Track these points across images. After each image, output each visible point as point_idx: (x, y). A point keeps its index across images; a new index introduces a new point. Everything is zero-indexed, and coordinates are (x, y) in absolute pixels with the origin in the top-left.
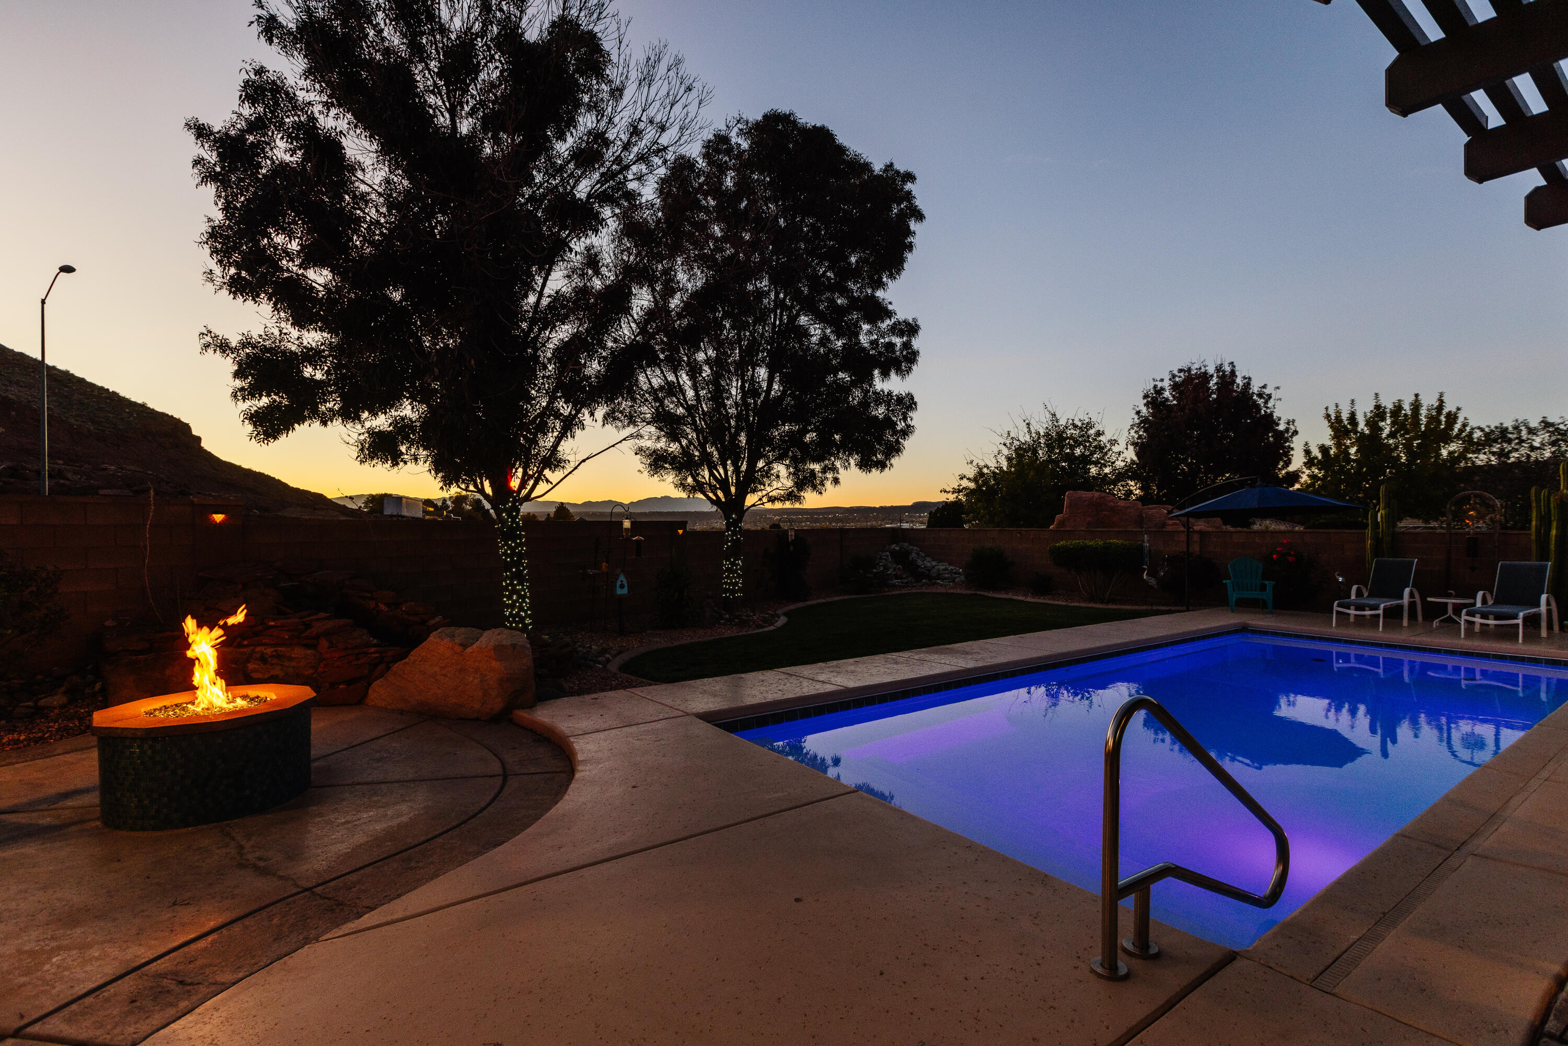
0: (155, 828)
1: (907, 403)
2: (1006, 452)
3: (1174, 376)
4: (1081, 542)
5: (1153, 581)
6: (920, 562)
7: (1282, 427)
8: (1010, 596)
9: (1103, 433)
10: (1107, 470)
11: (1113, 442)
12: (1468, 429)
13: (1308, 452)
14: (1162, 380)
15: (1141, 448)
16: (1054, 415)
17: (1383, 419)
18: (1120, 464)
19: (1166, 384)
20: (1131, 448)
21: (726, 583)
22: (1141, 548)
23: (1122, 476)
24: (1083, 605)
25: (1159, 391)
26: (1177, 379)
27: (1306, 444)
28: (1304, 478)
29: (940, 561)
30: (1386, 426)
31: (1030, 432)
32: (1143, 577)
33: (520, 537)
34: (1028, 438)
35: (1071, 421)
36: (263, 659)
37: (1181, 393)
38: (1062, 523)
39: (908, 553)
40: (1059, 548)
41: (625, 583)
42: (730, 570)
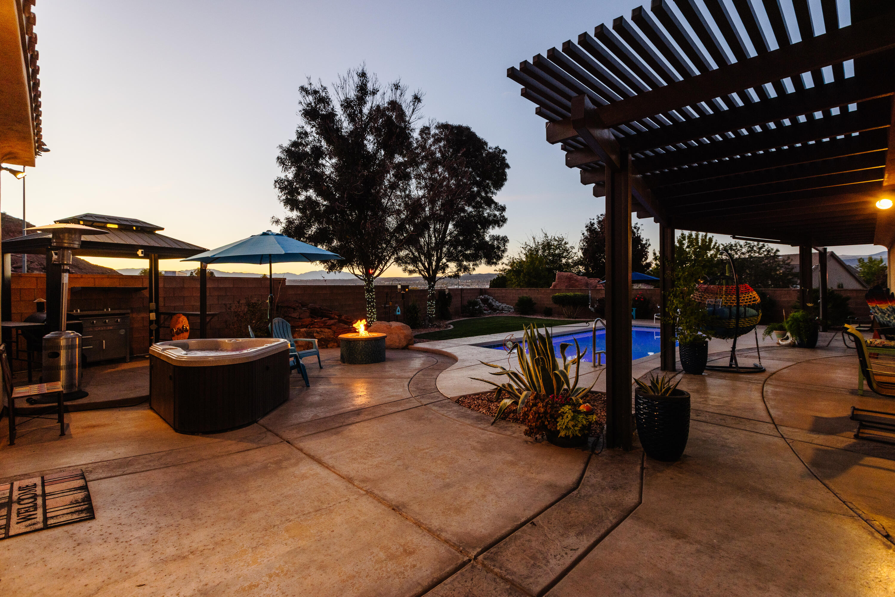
0: (365, 364)
1: (505, 240)
2: (524, 252)
3: (599, 217)
4: (564, 294)
5: (593, 309)
6: (493, 303)
7: (644, 242)
8: (535, 317)
9: (568, 243)
10: (570, 261)
11: (573, 248)
12: (717, 245)
13: (655, 254)
14: (594, 219)
15: (585, 251)
16: (546, 234)
17: (685, 240)
18: (576, 258)
19: (595, 221)
20: (580, 251)
21: (429, 311)
22: (588, 296)
23: (577, 263)
24: (566, 319)
25: (592, 224)
26: (600, 219)
27: (654, 250)
28: (653, 265)
29: (502, 303)
30: (686, 243)
31: (535, 242)
32: (589, 308)
33: (373, 292)
34: (534, 246)
35: (553, 237)
36: (317, 332)
37: (602, 225)
38: (555, 286)
39: (488, 300)
40: (556, 296)
41: (399, 310)
42: (431, 306)
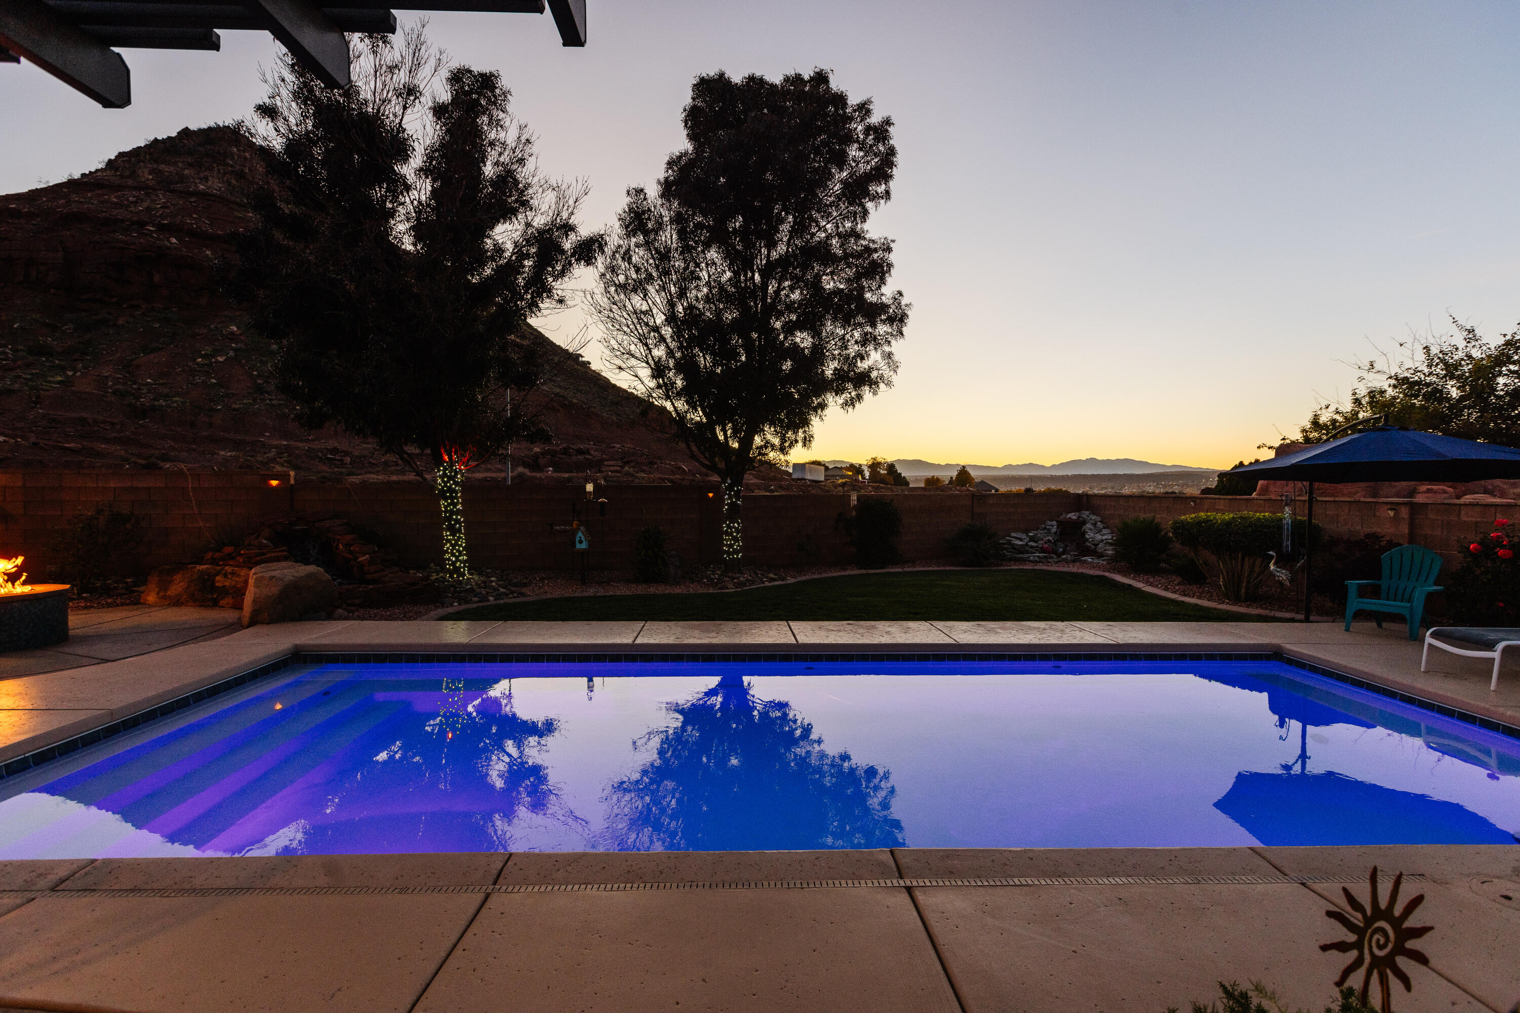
21: (725, 545)
32: (1269, 567)
41: (583, 539)
42: (727, 533)
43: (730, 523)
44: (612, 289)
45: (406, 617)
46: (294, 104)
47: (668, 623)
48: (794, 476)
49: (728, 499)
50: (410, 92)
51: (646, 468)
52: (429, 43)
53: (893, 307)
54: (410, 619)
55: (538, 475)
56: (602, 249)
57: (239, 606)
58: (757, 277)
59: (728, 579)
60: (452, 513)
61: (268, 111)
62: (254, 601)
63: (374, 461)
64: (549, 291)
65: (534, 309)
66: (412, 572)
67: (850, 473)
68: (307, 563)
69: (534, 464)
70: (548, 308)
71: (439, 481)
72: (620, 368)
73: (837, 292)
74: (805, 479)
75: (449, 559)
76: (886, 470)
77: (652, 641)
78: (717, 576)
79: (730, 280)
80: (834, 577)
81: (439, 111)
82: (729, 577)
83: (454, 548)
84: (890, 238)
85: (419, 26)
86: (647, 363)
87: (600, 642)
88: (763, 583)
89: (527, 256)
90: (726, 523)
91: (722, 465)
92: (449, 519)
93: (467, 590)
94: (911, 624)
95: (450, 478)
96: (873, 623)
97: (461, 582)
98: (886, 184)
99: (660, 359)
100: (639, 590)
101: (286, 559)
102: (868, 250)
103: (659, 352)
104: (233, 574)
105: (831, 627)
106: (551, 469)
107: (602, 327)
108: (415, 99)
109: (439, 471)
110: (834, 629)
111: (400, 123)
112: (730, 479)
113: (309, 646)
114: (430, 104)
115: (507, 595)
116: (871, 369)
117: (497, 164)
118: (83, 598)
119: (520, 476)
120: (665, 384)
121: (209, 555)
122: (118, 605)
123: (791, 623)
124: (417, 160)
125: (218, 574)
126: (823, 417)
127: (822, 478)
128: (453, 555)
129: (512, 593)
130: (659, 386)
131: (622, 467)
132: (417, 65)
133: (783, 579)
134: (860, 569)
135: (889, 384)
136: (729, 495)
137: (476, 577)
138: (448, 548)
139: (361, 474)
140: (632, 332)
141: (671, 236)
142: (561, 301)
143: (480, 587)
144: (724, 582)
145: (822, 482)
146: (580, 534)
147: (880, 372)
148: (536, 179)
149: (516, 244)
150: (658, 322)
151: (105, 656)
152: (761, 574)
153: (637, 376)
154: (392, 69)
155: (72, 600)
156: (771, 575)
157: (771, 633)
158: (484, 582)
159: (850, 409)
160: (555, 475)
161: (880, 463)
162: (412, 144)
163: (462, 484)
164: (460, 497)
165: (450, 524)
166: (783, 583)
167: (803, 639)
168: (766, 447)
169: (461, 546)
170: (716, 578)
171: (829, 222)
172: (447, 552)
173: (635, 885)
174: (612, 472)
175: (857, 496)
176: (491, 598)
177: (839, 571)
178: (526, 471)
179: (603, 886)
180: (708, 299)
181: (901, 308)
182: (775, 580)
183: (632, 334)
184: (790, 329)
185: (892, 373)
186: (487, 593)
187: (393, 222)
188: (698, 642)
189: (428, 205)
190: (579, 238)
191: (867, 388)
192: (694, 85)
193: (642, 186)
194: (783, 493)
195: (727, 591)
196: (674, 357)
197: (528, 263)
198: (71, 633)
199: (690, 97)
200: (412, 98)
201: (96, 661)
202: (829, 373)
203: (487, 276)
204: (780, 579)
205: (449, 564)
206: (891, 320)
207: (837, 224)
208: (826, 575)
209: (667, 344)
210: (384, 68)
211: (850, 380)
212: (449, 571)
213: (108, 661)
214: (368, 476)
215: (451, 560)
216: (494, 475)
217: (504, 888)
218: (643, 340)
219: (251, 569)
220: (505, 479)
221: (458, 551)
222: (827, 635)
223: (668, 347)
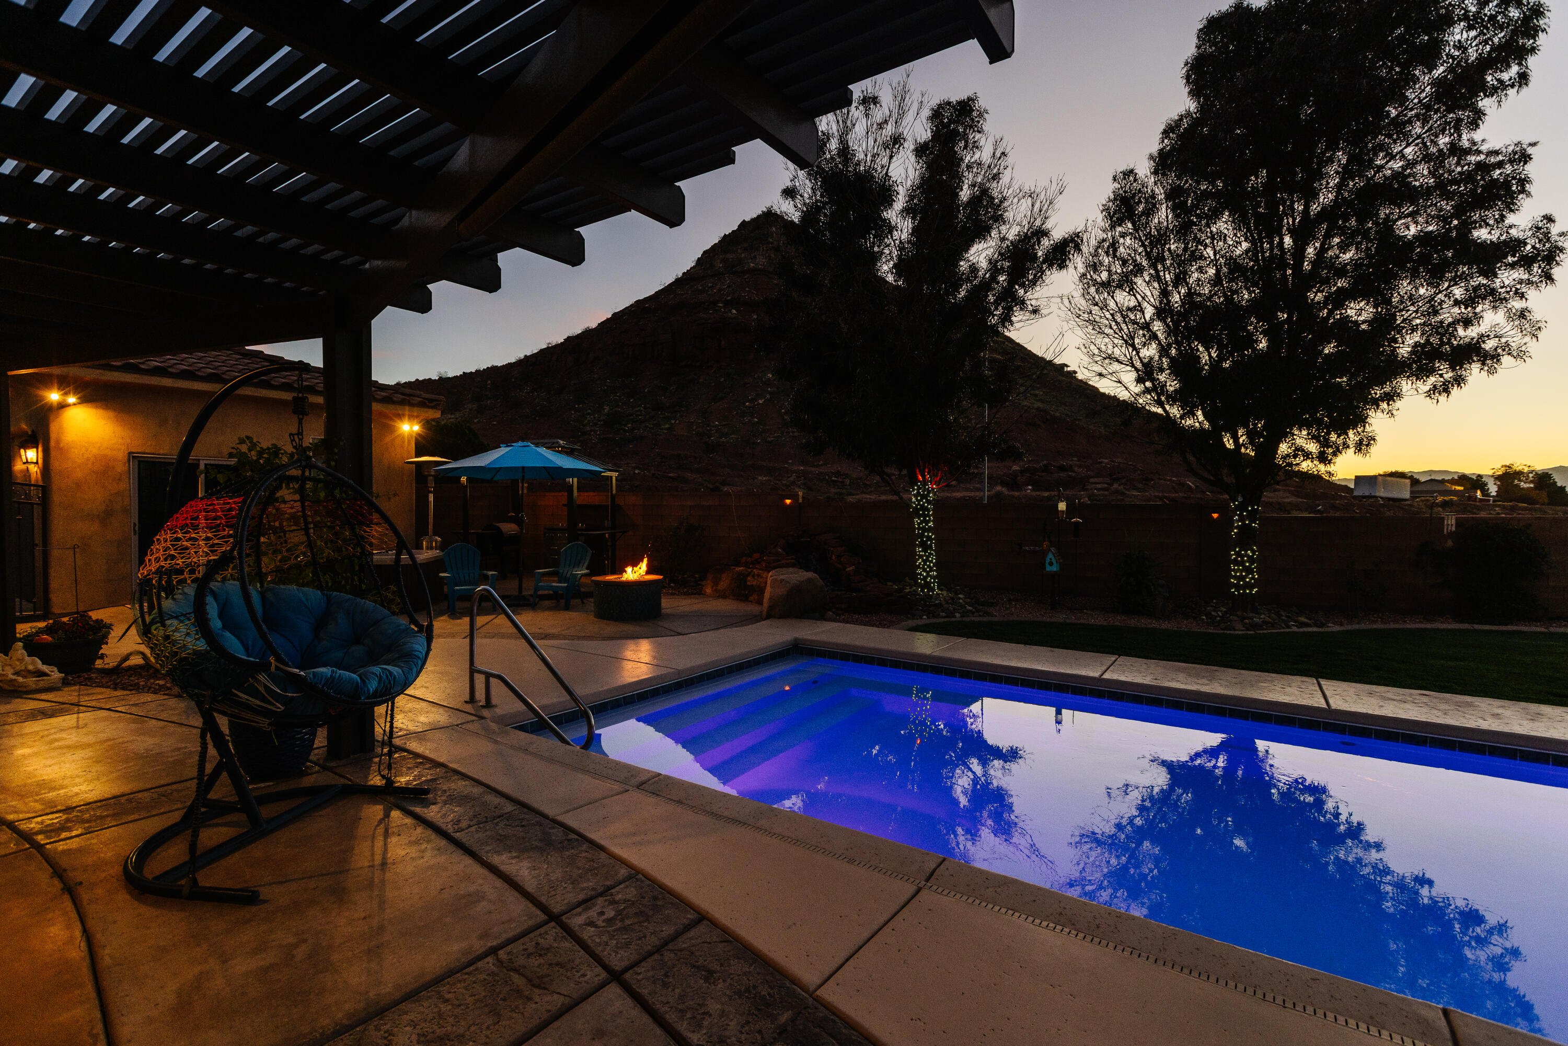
21: (1233, 577)
41: (1054, 561)
42: (1236, 562)
43: (1240, 551)
44: (1092, 290)
45: (881, 625)
46: (807, 182)
47: (1145, 661)
48: (1356, 494)
49: (1238, 521)
50: (897, 140)
51: (1139, 485)
52: (912, 91)
53: (1531, 242)
54: (884, 626)
55: (1016, 494)
56: (1078, 248)
57: (760, 602)
58: (1288, 241)
59: (1236, 618)
60: (924, 530)
61: (790, 193)
62: (770, 598)
63: (868, 483)
64: (1022, 303)
65: (1007, 324)
66: (889, 584)
67: (1461, 488)
68: (807, 569)
69: (1013, 483)
70: (1021, 321)
71: (914, 499)
72: (1101, 375)
73: (1423, 238)
74: (1376, 497)
75: (920, 574)
76: (1531, 482)
77: (1122, 678)
78: (1220, 614)
79: (1247, 251)
80: (1410, 631)
81: (921, 150)
82: (1237, 615)
83: (925, 564)
84: (1526, 141)
85: (905, 76)
86: (1133, 366)
87: (1062, 671)
88: (1289, 627)
89: (1001, 271)
90: (1235, 550)
91: (1230, 480)
92: (922, 536)
93: (935, 605)
94: (1546, 709)
95: (923, 497)
96: (1468, 699)
97: (931, 596)
98: (1520, 64)
99: (1151, 359)
100: (1117, 620)
101: (793, 566)
102: (1484, 168)
103: (1150, 351)
104: (759, 575)
105: (1389, 695)
106: (1030, 487)
107: (1079, 332)
108: (900, 146)
109: (913, 491)
110: (1395, 697)
111: (887, 173)
112: (1243, 496)
113: (807, 640)
114: (912, 147)
115: (973, 613)
116: (1482, 337)
117: (973, 185)
118: (671, 587)
119: (998, 494)
120: (1154, 389)
121: (744, 560)
122: (689, 594)
123: (1323, 682)
124: (900, 203)
125: (748, 575)
126: (1394, 412)
127: (1406, 495)
128: (925, 570)
129: (978, 611)
130: (1147, 391)
131: (1111, 485)
132: (901, 116)
133: (1322, 625)
134: (1461, 622)
135: (1520, 355)
136: (1241, 515)
137: (945, 593)
138: (920, 563)
139: (857, 494)
140: (1115, 333)
141: (1167, 217)
142: (1035, 311)
143: (947, 603)
144: (1230, 621)
145: (1406, 500)
146: (1050, 556)
147: (1503, 340)
148: (1010, 191)
149: (990, 262)
150: (1148, 317)
151: (679, 631)
152: (1287, 616)
153: (1120, 382)
154: (881, 126)
155: (665, 587)
156: (1302, 619)
157: (1288, 689)
158: (952, 599)
159: (1443, 398)
160: (1034, 494)
161: (1520, 473)
162: (896, 188)
163: (936, 503)
164: (932, 515)
165: (922, 540)
166: (1320, 630)
167: (1337, 703)
168: (1295, 456)
169: (931, 562)
170: (1219, 616)
171: (1408, 145)
172: (918, 567)
173: (1067, 930)
174: (1098, 490)
175: (1457, 519)
176: (958, 615)
177: (1421, 622)
178: (1005, 491)
179: (1031, 919)
180: (1217, 281)
181: (1548, 240)
182: (1307, 625)
183: (1116, 336)
184: (1339, 299)
185: (1527, 339)
186: (954, 609)
187: (879, 264)
188: (1182, 686)
189: (909, 242)
190: (1052, 242)
191: (1476, 367)
192: (1200, 30)
193: (1131, 167)
194: (1338, 514)
195: (1232, 632)
196: (1168, 355)
197: (1002, 278)
198: (663, 611)
199: (1195, 45)
200: (897, 146)
201: (673, 633)
202: (1404, 351)
203: (962, 298)
204: (1316, 625)
205: (920, 579)
206: (1527, 262)
207: (1424, 144)
208: (1397, 626)
209: (1160, 342)
210: (875, 126)
211: (1442, 357)
212: (920, 585)
213: (681, 634)
214: (864, 495)
215: (922, 575)
216: (972, 494)
217: (935, 887)
218: (1129, 342)
219: (769, 572)
220: (982, 498)
221: (929, 566)
222: (1381, 704)
223: (1160, 344)
